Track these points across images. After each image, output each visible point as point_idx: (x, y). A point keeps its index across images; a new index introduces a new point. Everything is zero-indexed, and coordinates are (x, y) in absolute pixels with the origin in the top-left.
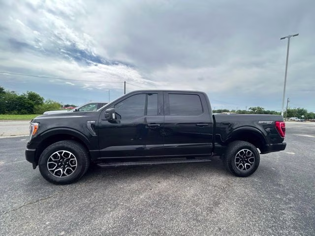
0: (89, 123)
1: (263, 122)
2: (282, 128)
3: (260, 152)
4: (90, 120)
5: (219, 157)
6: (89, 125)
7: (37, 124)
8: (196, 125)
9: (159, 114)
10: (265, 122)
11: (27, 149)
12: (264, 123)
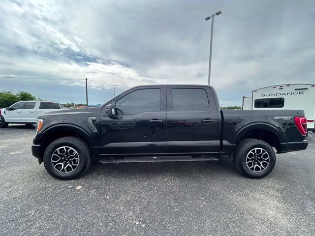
0: (90, 119)
1: (279, 117)
2: (303, 125)
3: (275, 151)
4: (90, 117)
5: (228, 156)
6: (90, 121)
7: (42, 120)
8: (202, 121)
9: (161, 109)
10: (282, 117)
11: (34, 145)
12: (280, 119)
